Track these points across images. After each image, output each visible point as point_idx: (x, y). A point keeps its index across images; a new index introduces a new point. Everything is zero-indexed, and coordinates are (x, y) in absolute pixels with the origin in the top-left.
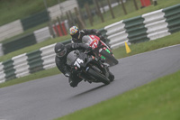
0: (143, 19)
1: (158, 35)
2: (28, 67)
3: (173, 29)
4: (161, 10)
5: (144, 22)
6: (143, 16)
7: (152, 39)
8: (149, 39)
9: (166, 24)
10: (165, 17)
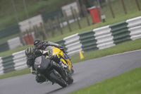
0: (94, 33)
3: (117, 41)
4: (108, 26)
6: (94, 30)
8: (98, 48)
9: (112, 38)
10: (111, 32)
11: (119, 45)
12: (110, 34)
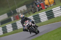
1: (44, 20)
2: (2, 32)
3: (49, 18)
4: (45, 12)
5: (39, 16)
6: (39, 14)
7: (42, 22)
8: (41, 22)
9: (47, 17)
10: (46, 14)
11: (49, 20)
12: (46, 15)
